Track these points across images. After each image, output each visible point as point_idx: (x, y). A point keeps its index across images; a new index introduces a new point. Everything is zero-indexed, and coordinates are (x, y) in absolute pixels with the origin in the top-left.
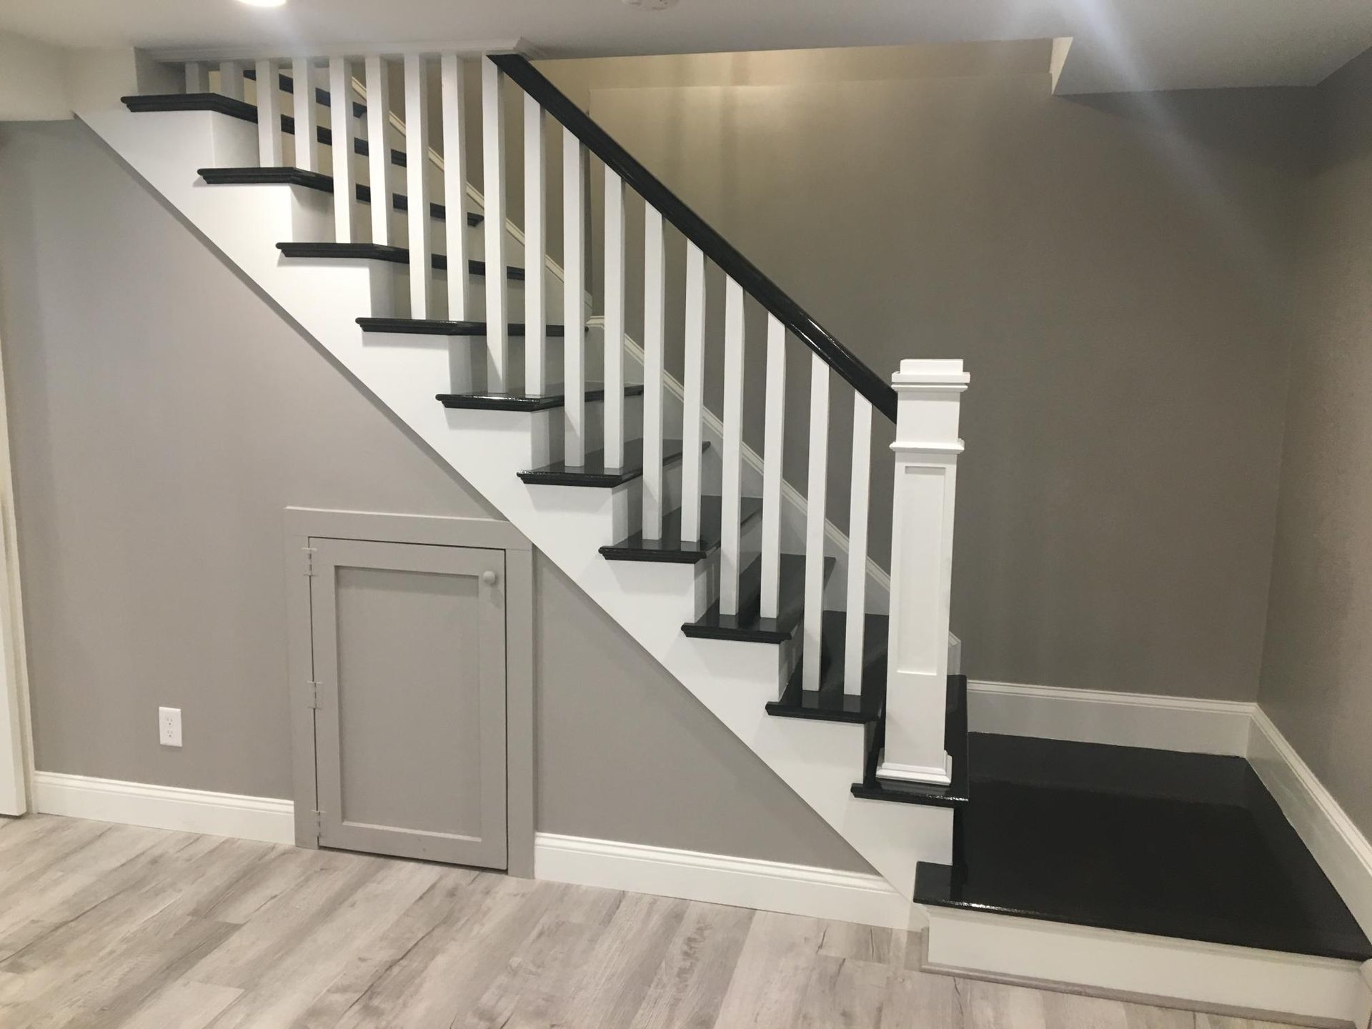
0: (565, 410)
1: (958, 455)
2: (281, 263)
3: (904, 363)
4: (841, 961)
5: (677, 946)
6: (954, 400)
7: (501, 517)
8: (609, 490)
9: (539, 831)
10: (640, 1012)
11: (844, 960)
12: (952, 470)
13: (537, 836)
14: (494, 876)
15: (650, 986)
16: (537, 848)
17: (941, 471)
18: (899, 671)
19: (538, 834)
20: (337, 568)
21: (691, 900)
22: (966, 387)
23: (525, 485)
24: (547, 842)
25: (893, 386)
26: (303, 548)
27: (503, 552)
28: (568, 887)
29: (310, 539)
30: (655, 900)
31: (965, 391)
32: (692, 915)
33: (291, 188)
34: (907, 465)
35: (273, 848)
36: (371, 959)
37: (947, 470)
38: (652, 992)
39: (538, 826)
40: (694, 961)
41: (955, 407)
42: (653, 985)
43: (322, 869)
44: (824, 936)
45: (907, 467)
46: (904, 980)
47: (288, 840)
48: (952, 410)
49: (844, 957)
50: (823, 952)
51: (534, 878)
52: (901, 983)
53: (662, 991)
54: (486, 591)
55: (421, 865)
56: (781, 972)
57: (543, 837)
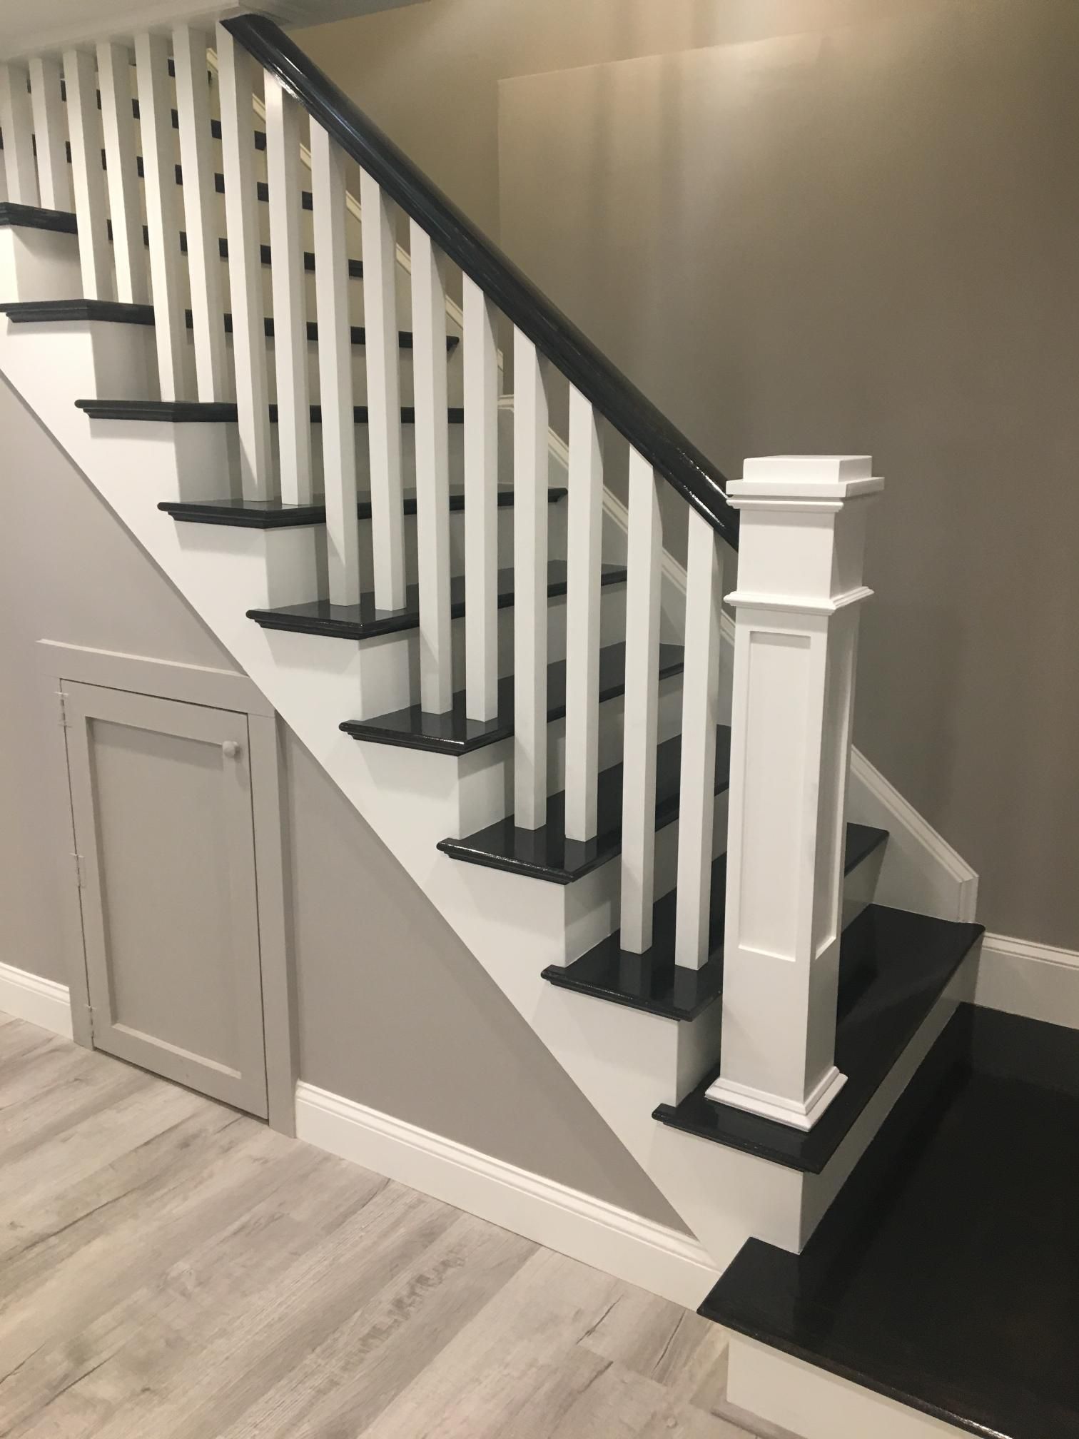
0: (328, 526)
1: (830, 617)
2: (10, 332)
3: (749, 463)
4: (606, 1364)
5: (399, 1285)
6: (825, 526)
7: (239, 668)
8: (355, 643)
9: (301, 1079)
10: (271, 1393)
11: (611, 1363)
12: (819, 640)
13: (299, 1086)
14: (255, 1123)
15: (313, 1350)
16: (299, 1101)
17: (803, 642)
18: (741, 947)
19: (300, 1083)
20: (90, 721)
21: (465, 1212)
22: (841, 504)
23: (262, 629)
24: (309, 1095)
25: (729, 501)
26: (56, 692)
27: (245, 716)
28: (327, 1158)
29: (62, 681)
30: (422, 1200)
31: (840, 511)
32: (451, 1237)
33: (14, 230)
34: (756, 629)
35: (50, 1040)
36: (22, 1227)
37: (812, 640)
38: (310, 1359)
39: (298, 1072)
40: (400, 1319)
41: (827, 536)
42: (318, 1350)
43: (76, 1080)
44: (607, 1313)
45: (752, 633)
46: (676, 1425)
47: (65, 1032)
48: (822, 541)
49: (611, 1360)
50: (588, 1342)
51: (295, 1137)
52: (668, 1427)
53: (323, 1363)
54: (230, 765)
55: (185, 1093)
56: (507, 1366)
57: (306, 1088)
